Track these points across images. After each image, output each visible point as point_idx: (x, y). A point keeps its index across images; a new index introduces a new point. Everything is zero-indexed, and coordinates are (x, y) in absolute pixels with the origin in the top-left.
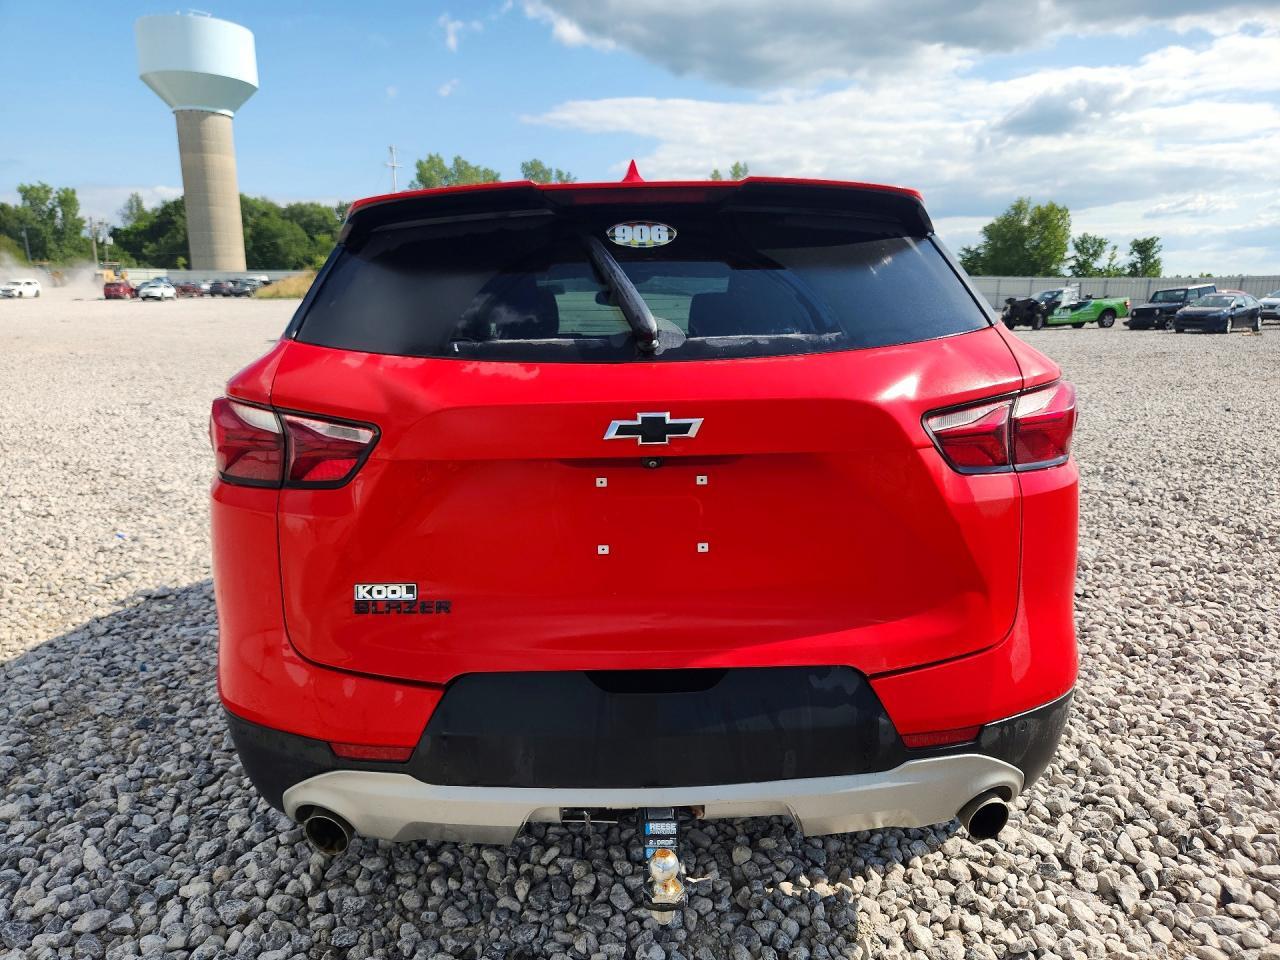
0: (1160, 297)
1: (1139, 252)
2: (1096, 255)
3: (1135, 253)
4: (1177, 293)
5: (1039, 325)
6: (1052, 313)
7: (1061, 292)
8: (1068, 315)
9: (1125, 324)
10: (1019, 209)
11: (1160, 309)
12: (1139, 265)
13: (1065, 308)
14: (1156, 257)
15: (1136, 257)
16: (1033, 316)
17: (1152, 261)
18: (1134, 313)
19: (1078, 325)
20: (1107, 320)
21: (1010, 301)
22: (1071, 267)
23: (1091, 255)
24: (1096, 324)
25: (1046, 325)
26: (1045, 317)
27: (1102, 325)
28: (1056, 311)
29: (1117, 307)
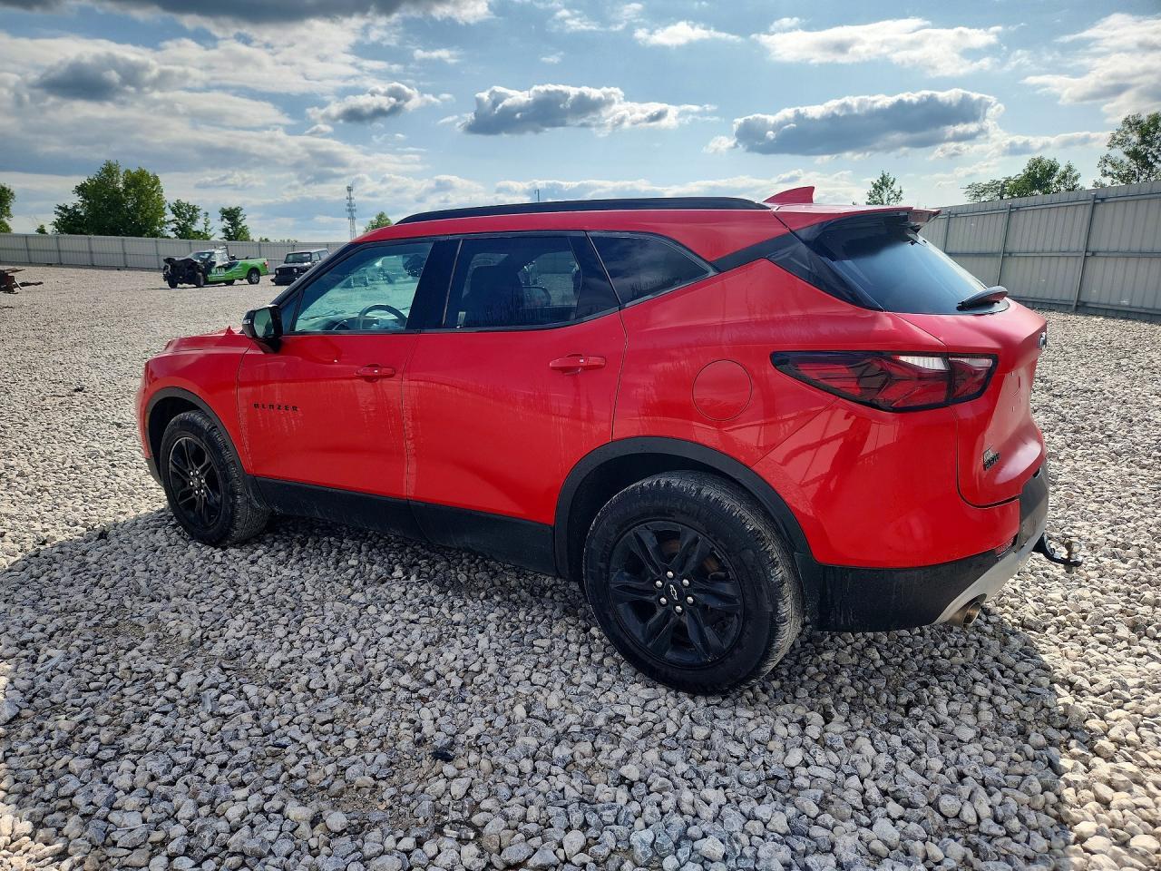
0: (291, 257)
1: (229, 219)
2: (193, 220)
3: (225, 220)
4: (305, 255)
5: (202, 283)
6: (210, 272)
7: (212, 254)
8: (222, 274)
9: (272, 280)
10: (110, 170)
11: (297, 268)
12: (230, 230)
13: (219, 267)
14: (243, 224)
15: (226, 223)
16: (195, 274)
17: (240, 227)
18: (278, 272)
19: (230, 283)
20: (254, 277)
21: (169, 260)
22: (173, 230)
23: (189, 220)
24: (246, 281)
25: (207, 283)
26: (205, 275)
27: (251, 282)
28: (213, 270)
29: (259, 266)
